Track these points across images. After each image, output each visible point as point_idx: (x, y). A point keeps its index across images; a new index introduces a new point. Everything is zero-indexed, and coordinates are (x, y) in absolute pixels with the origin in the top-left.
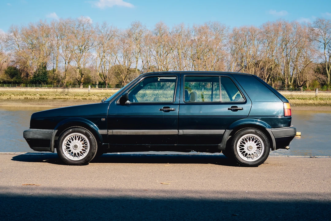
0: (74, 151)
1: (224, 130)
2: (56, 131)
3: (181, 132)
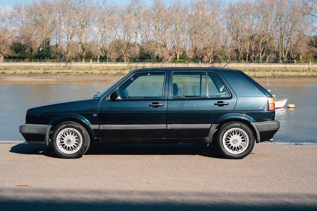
0: (68, 145)
1: (211, 125)
2: (51, 126)
3: (170, 126)
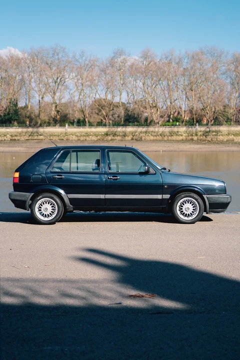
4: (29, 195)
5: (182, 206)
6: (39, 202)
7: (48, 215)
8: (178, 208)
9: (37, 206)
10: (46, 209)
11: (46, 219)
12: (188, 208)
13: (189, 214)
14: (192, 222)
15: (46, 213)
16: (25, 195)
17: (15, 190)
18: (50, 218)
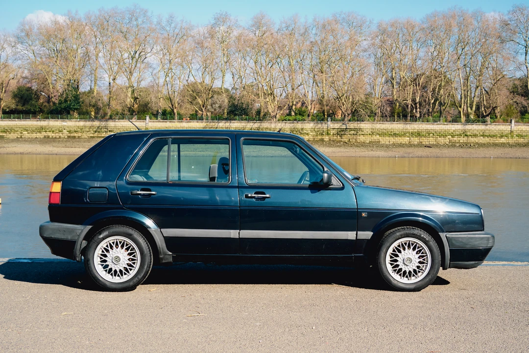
4: (82, 230)
5: (397, 256)
6: (103, 244)
7: (121, 271)
8: (388, 259)
9: (98, 251)
10: (117, 259)
11: (117, 280)
12: (409, 258)
13: (410, 272)
14: (417, 288)
15: (117, 268)
16: (72, 231)
17: (53, 218)
18: (125, 278)
